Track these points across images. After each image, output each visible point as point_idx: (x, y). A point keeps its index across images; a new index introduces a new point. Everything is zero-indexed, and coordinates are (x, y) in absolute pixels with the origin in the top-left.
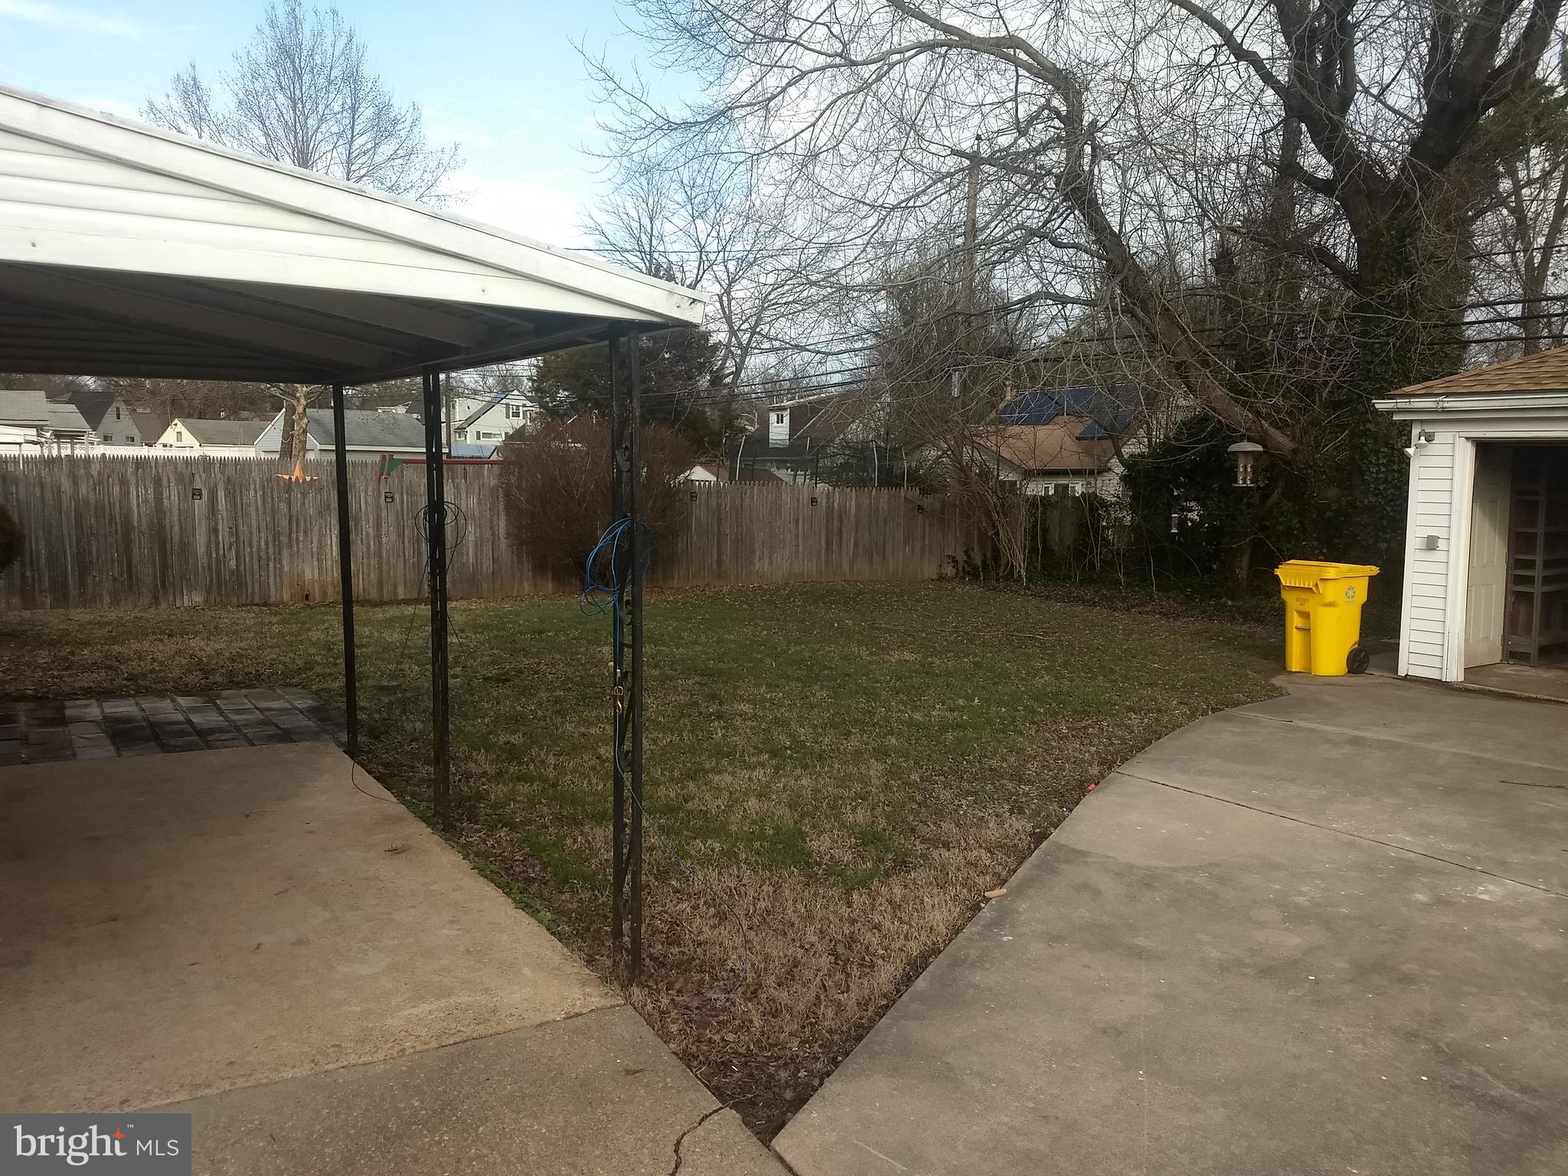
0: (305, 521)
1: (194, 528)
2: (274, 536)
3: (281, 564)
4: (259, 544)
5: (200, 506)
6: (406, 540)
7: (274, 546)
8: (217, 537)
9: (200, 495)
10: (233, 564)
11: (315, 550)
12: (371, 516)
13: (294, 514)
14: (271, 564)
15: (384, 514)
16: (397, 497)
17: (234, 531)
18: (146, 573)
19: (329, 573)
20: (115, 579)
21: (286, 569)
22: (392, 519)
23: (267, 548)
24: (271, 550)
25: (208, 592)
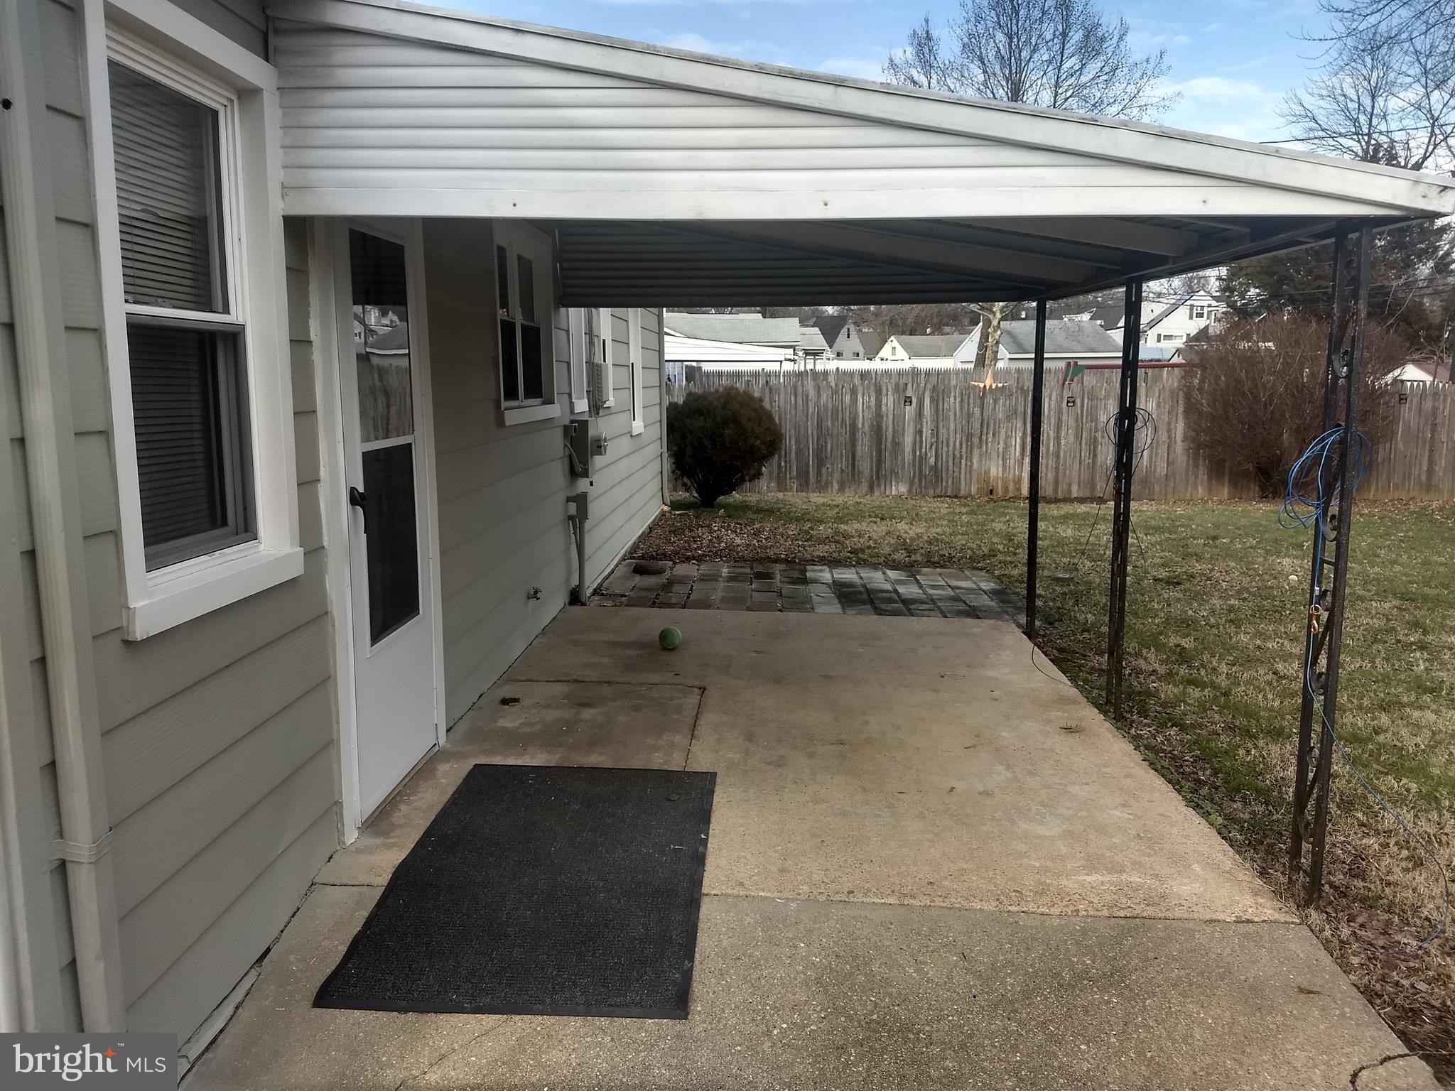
0: (995, 424)
1: (904, 430)
2: (967, 436)
3: (972, 463)
4: (955, 442)
5: (910, 411)
6: (1083, 442)
7: (967, 446)
8: (921, 437)
9: (911, 402)
10: (932, 460)
11: (1001, 450)
12: (1053, 420)
13: (986, 418)
14: (963, 462)
15: (1064, 417)
16: (1078, 402)
17: (936, 433)
18: (865, 466)
19: (1012, 471)
20: (842, 471)
21: (975, 466)
22: (1072, 422)
23: (961, 448)
24: (964, 450)
25: (912, 484)
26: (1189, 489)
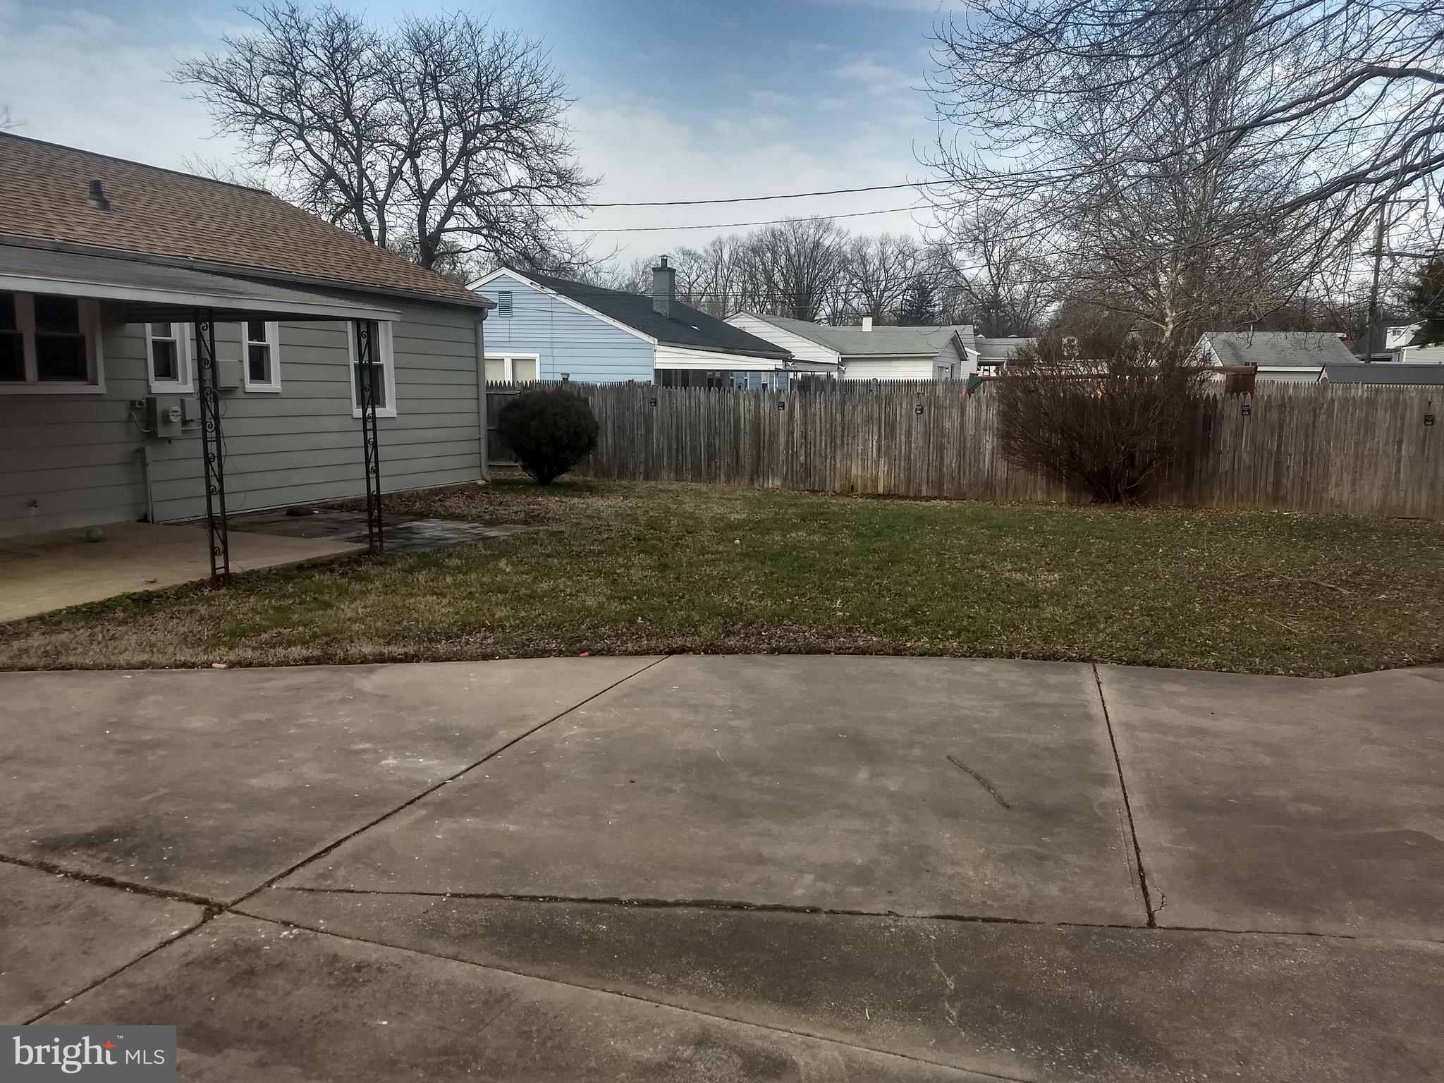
0: (854, 428)
1: (778, 431)
2: (831, 439)
3: (835, 460)
4: (821, 446)
5: (783, 414)
6: (931, 446)
7: (831, 448)
8: (793, 437)
9: (783, 407)
10: (802, 459)
11: (860, 451)
12: (904, 425)
13: (846, 422)
14: (828, 461)
15: (914, 423)
16: (926, 409)
17: (804, 435)
18: (747, 461)
19: (869, 471)
20: (728, 465)
21: (838, 465)
22: (921, 429)
23: (826, 448)
24: (829, 450)
25: (785, 479)
26: (1029, 492)
